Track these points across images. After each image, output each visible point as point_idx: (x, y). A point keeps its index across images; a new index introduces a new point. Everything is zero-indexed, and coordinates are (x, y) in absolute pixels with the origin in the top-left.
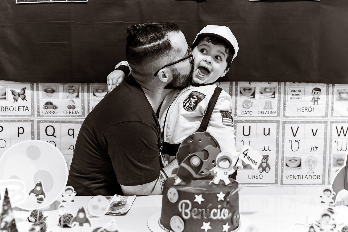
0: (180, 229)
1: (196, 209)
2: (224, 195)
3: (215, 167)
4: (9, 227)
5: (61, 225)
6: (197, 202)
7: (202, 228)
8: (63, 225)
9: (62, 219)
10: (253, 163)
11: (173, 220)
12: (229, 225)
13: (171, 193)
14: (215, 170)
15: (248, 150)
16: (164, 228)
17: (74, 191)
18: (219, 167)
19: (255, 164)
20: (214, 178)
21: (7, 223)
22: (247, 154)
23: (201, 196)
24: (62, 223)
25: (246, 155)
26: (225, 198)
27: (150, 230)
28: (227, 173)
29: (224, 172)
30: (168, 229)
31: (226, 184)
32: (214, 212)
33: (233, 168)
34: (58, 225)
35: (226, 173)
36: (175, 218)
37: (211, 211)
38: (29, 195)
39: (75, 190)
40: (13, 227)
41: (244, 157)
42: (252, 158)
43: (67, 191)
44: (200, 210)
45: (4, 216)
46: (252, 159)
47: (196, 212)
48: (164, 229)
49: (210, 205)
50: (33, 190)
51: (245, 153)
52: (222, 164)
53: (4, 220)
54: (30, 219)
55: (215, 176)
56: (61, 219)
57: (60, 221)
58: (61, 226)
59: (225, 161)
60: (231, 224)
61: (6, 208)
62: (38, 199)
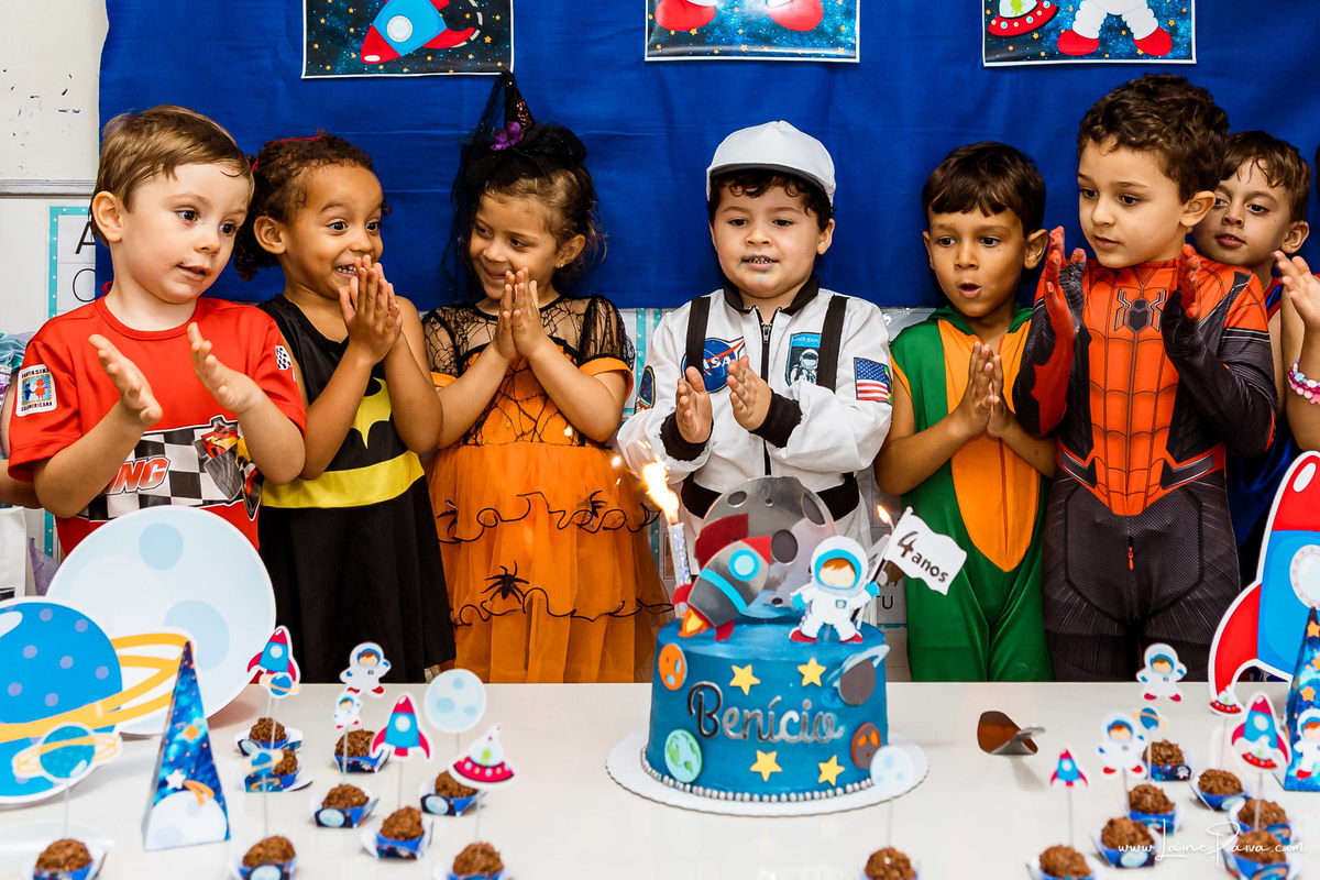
0: (691, 770)
1: (735, 710)
2: (822, 669)
3: (807, 585)
4: (192, 758)
5: (341, 764)
6: (739, 688)
7: (754, 768)
8: (348, 765)
9: (346, 744)
10: (932, 574)
11: (671, 742)
12: (838, 764)
13: (668, 659)
14: (808, 592)
15: (914, 533)
16: (650, 769)
17: (383, 660)
18: (820, 582)
19: (940, 576)
20: (803, 618)
21: (184, 745)
22: (913, 546)
23: (749, 668)
24: (345, 759)
25: (909, 548)
26: (823, 677)
27: (613, 778)
28: (845, 602)
29: (837, 602)
30: (660, 772)
31: (843, 638)
32: (791, 719)
33: (866, 588)
34: (333, 766)
35: (840, 604)
36: (676, 738)
37: (779, 716)
38: (249, 670)
39: (386, 657)
40: (202, 759)
41: (903, 555)
42: (929, 560)
43: (361, 659)
44: (746, 711)
45: (178, 725)
46: (929, 563)
47: (736, 718)
48: (650, 774)
49: (778, 698)
50: (260, 655)
51: (906, 542)
52: (829, 574)
53: (180, 737)
54: (244, 745)
55: (807, 613)
56: (342, 746)
57: (339, 753)
58: (342, 770)
59: (841, 567)
60: (848, 760)
61: (184, 701)
62: (274, 681)
